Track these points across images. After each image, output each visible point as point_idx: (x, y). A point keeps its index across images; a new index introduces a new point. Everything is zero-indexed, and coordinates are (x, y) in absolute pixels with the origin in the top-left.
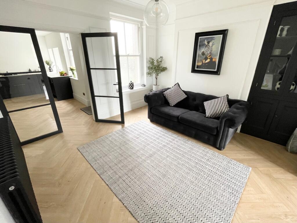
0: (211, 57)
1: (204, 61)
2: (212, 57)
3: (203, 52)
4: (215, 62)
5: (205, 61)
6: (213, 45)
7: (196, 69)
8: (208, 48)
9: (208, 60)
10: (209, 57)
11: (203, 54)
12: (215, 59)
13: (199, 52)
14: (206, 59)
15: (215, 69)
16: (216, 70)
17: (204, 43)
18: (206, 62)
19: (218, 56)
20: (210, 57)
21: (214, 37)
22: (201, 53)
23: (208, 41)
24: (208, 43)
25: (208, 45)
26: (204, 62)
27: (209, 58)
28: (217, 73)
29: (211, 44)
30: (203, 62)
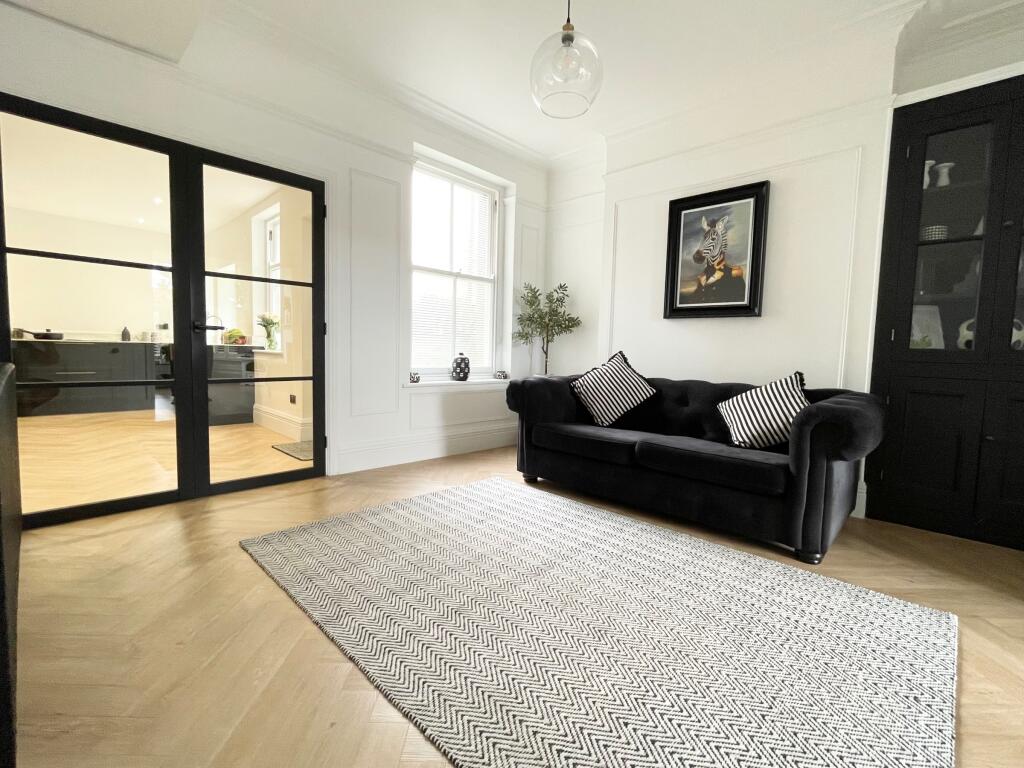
0: (724, 265)
1: (703, 280)
2: (729, 262)
3: (698, 252)
4: (740, 278)
5: (707, 279)
6: (727, 229)
7: (679, 305)
8: (713, 239)
9: (718, 275)
10: (719, 264)
11: (699, 257)
12: (739, 268)
13: (685, 255)
14: (710, 271)
15: (743, 300)
16: (746, 302)
17: (697, 226)
18: (712, 280)
19: (746, 258)
20: (723, 263)
21: (727, 208)
22: (690, 258)
23: (711, 219)
24: (713, 224)
25: (712, 231)
26: (703, 283)
27: (720, 270)
28: (752, 310)
29: (720, 227)
30: (700, 285)
